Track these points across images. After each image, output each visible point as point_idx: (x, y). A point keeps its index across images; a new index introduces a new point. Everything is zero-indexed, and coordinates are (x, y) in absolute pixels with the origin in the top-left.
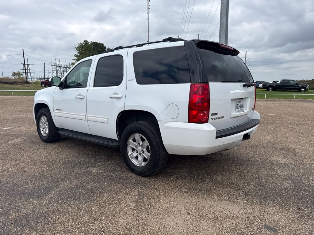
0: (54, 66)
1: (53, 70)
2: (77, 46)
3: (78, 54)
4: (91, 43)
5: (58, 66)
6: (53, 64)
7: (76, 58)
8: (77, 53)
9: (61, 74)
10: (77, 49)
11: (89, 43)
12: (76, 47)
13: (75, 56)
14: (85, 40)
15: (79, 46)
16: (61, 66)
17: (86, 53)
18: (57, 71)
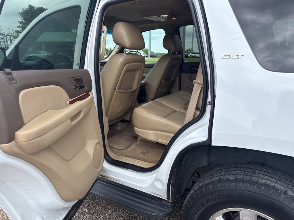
2: (21, 11)
3: (24, 21)
7: (20, 25)
8: (22, 19)
11: (35, 9)
14: (30, 5)
15: (23, 11)
16: (3, 33)
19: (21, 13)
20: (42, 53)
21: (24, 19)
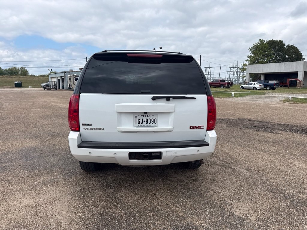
0: (232, 67)
1: (230, 72)
2: (252, 46)
3: (252, 55)
4: (267, 42)
5: (235, 68)
6: (231, 66)
7: (248, 59)
8: (250, 54)
9: (238, 75)
10: (250, 49)
11: (265, 43)
12: (250, 48)
13: (247, 57)
14: (261, 39)
15: (253, 46)
16: (238, 67)
17: (260, 53)
18: (234, 72)
19: (251, 48)
20: (253, 84)
21: (253, 53)
